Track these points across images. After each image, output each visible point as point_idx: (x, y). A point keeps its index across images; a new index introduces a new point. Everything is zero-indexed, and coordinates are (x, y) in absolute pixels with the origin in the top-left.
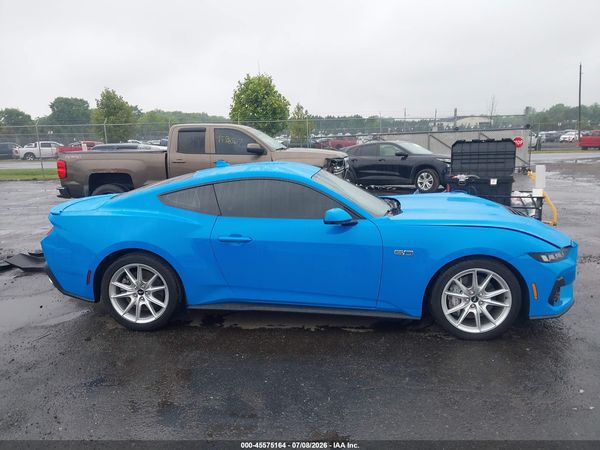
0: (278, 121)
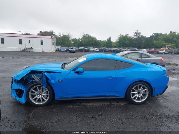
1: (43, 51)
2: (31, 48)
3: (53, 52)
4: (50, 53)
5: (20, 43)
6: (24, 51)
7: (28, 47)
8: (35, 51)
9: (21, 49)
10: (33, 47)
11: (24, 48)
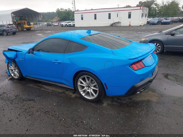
1: (130, 25)
2: (119, 23)
3: (140, 25)
4: (138, 26)
5: (110, 18)
6: (112, 25)
7: (116, 22)
8: (122, 25)
9: (110, 24)
10: (120, 21)
11: (112, 22)
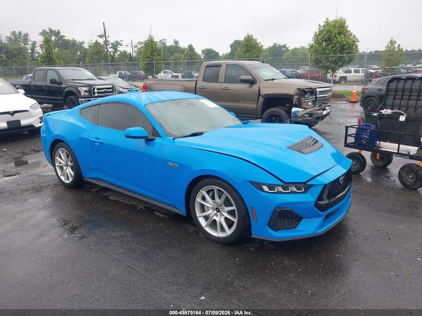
0: (345, 55)
